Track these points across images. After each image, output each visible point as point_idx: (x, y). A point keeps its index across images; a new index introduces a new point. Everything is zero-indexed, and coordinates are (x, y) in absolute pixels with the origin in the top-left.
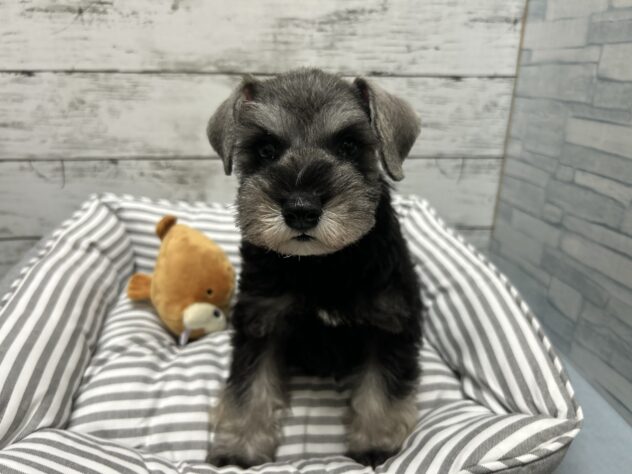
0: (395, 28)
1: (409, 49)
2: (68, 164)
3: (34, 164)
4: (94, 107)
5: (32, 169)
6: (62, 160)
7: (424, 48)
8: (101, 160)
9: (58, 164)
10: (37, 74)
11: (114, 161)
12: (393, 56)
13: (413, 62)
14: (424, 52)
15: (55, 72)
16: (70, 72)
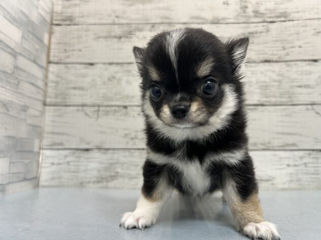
0: (274, 39)
1: (284, 48)
2: (101, 109)
3: (85, 108)
4: (120, 80)
5: (83, 110)
6: (99, 106)
7: (293, 47)
8: (119, 106)
9: (96, 108)
10: (96, 65)
11: (125, 107)
12: (275, 52)
13: (288, 54)
14: (293, 49)
15: (104, 64)
16: (111, 64)
